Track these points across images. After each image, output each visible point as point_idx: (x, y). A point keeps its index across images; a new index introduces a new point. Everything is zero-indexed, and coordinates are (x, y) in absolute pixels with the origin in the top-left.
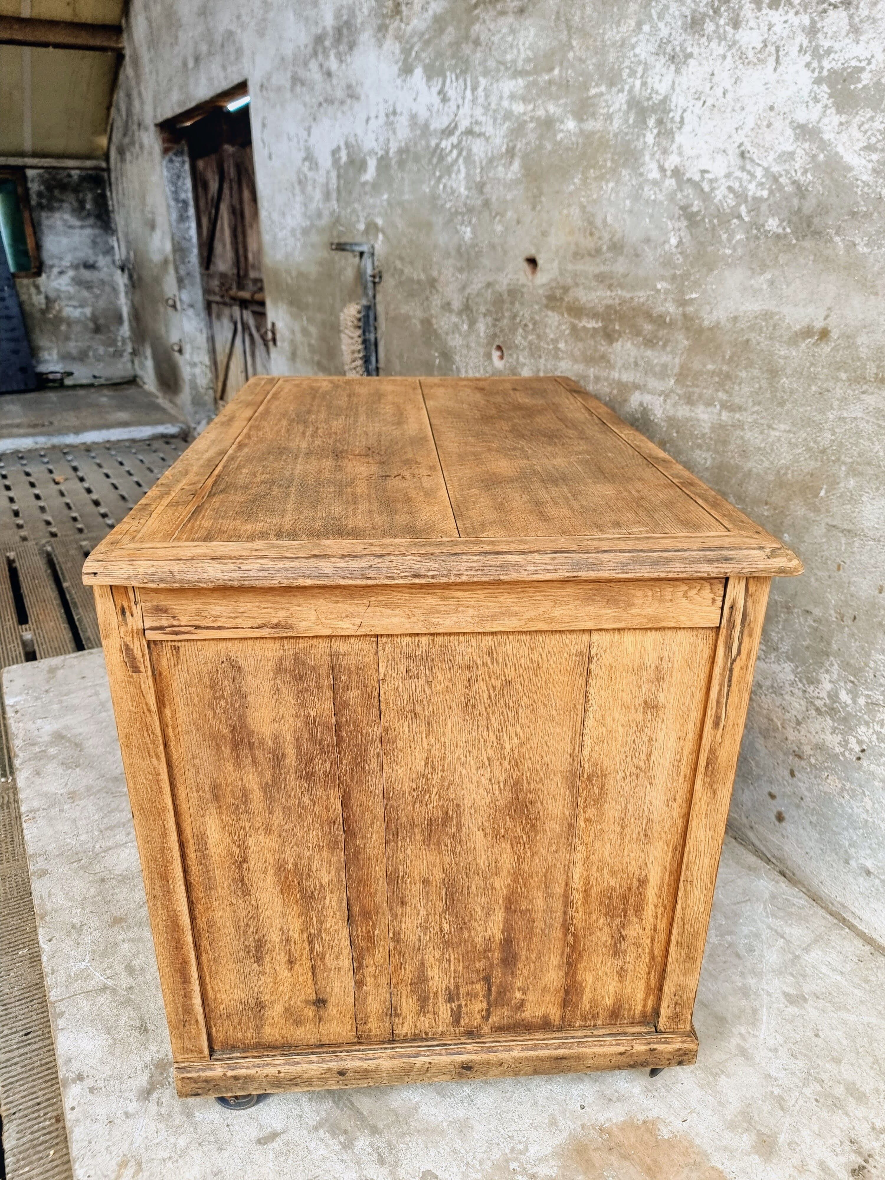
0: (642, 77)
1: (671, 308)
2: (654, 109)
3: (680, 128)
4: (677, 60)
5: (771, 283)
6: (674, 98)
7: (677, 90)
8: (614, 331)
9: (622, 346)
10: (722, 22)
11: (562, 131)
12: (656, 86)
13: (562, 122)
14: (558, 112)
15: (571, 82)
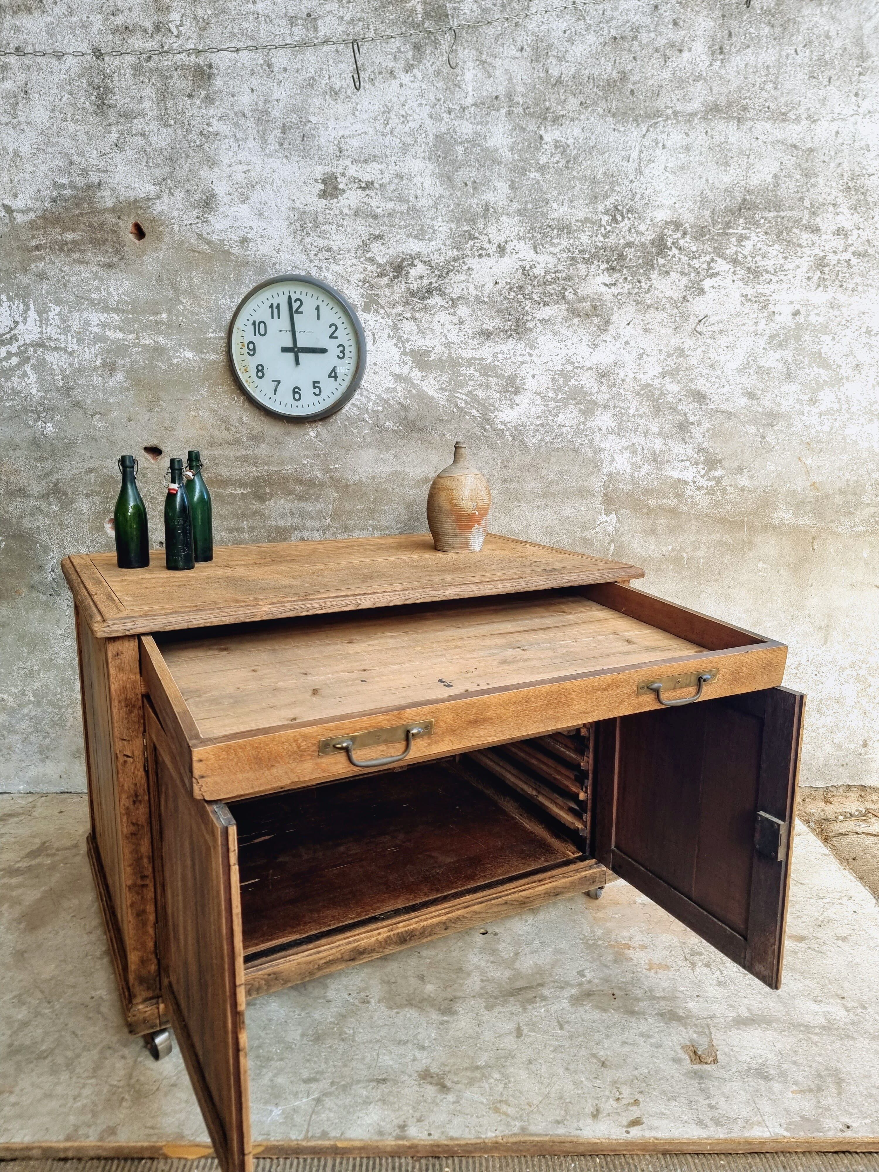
1: (318, 474)
5: (396, 456)
8: (265, 493)
9: (276, 503)
11: (178, 357)
13: (177, 351)
14: (170, 344)
15: (183, 326)
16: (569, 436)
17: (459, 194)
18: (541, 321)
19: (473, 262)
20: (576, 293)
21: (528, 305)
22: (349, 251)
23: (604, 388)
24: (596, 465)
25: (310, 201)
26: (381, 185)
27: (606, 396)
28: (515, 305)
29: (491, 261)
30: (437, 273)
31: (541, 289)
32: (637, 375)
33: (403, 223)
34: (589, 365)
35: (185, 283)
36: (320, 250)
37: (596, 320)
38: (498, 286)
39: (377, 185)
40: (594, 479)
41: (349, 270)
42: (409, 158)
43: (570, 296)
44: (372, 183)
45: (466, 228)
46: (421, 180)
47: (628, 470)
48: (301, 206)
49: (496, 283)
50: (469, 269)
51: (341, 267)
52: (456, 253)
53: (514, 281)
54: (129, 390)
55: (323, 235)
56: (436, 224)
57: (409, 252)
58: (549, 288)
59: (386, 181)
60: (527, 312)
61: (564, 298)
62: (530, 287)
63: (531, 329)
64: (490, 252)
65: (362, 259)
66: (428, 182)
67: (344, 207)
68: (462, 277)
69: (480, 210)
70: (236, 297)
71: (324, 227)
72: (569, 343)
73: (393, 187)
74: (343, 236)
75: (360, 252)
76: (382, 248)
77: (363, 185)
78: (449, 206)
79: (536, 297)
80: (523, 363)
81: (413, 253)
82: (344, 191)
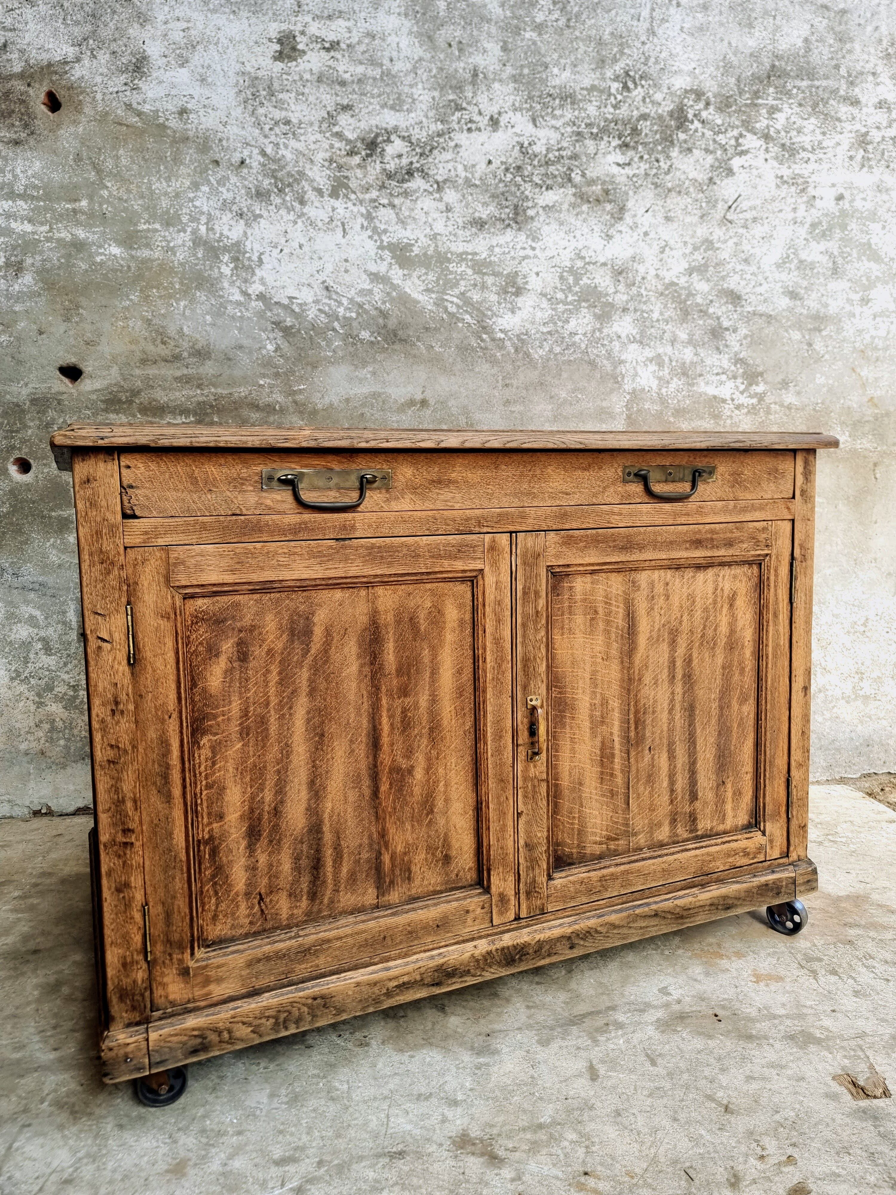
0: (207, 224)
1: (278, 397)
2: (226, 249)
3: (259, 266)
4: (245, 217)
5: (374, 373)
6: (248, 244)
7: (250, 238)
10: (288, 198)
11: (102, 254)
12: (225, 232)
13: (100, 246)
14: (92, 238)
15: (108, 215)
16: (583, 346)
17: (442, 56)
18: (544, 208)
19: (461, 138)
20: (584, 175)
21: (528, 189)
22: (311, 124)
23: (621, 287)
24: (616, 379)
25: (263, 64)
26: (349, 46)
27: (625, 298)
28: (513, 189)
29: (482, 137)
30: (418, 150)
31: (543, 170)
32: (659, 272)
33: (376, 91)
34: (602, 260)
35: (109, 164)
36: (277, 123)
37: (608, 207)
38: (493, 167)
39: (343, 46)
40: (614, 398)
41: (312, 147)
42: (381, 14)
43: (577, 178)
44: (338, 43)
45: (451, 97)
46: (397, 40)
47: (654, 387)
48: (252, 71)
49: (490, 162)
50: (456, 146)
51: (303, 144)
52: (440, 126)
53: (510, 160)
54: (40, 294)
55: (280, 105)
56: (417, 91)
57: (384, 126)
58: (552, 169)
59: (354, 40)
60: (527, 197)
61: (570, 180)
62: (529, 168)
63: (532, 218)
64: (481, 125)
65: (328, 135)
66: (404, 42)
67: (305, 71)
68: (449, 156)
69: (468, 76)
70: (173, 179)
71: (281, 96)
72: (578, 234)
73: (363, 48)
74: (304, 107)
75: (325, 125)
76: (351, 121)
77: (327, 45)
78: (430, 71)
79: (537, 179)
80: (525, 258)
81: (390, 127)
82: (304, 52)
